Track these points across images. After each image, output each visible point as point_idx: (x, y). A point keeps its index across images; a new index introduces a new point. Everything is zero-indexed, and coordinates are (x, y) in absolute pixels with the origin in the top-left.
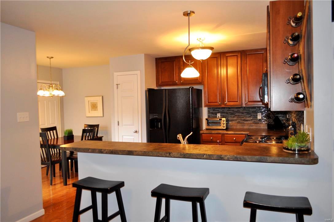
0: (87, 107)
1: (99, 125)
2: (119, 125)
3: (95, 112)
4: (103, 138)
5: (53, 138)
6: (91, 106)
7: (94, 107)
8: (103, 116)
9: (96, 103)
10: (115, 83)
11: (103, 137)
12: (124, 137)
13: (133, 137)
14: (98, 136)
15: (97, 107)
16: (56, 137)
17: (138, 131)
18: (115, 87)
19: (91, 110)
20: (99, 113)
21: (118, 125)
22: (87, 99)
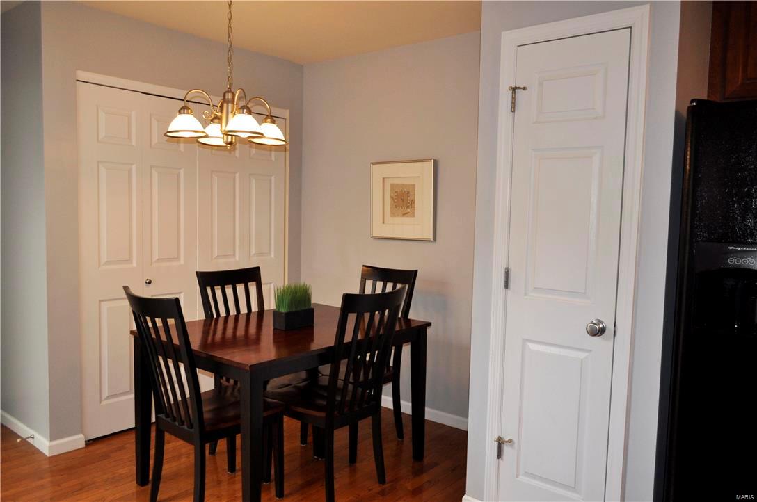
0: (379, 200)
1: (416, 271)
2: (511, 284)
3: (406, 219)
4: (429, 330)
5: (246, 311)
6: (391, 197)
7: (403, 200)
8: (435, 239)
9: (409, 185)
10: (506, 82)
11: (430, 324)
12: (533, 346)
13: (582, 355)
14: (411, 317)
15: (413, 202)
16: (255, 308)
17: (610, 327)
18: (505, 98)
19: (393, 214)
20: (418, 225)
21: (506, 286)
22: (378, 172)
